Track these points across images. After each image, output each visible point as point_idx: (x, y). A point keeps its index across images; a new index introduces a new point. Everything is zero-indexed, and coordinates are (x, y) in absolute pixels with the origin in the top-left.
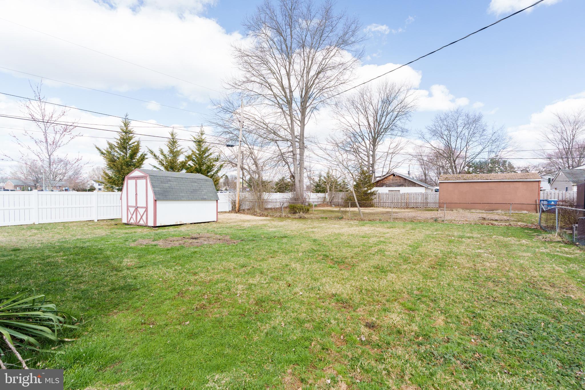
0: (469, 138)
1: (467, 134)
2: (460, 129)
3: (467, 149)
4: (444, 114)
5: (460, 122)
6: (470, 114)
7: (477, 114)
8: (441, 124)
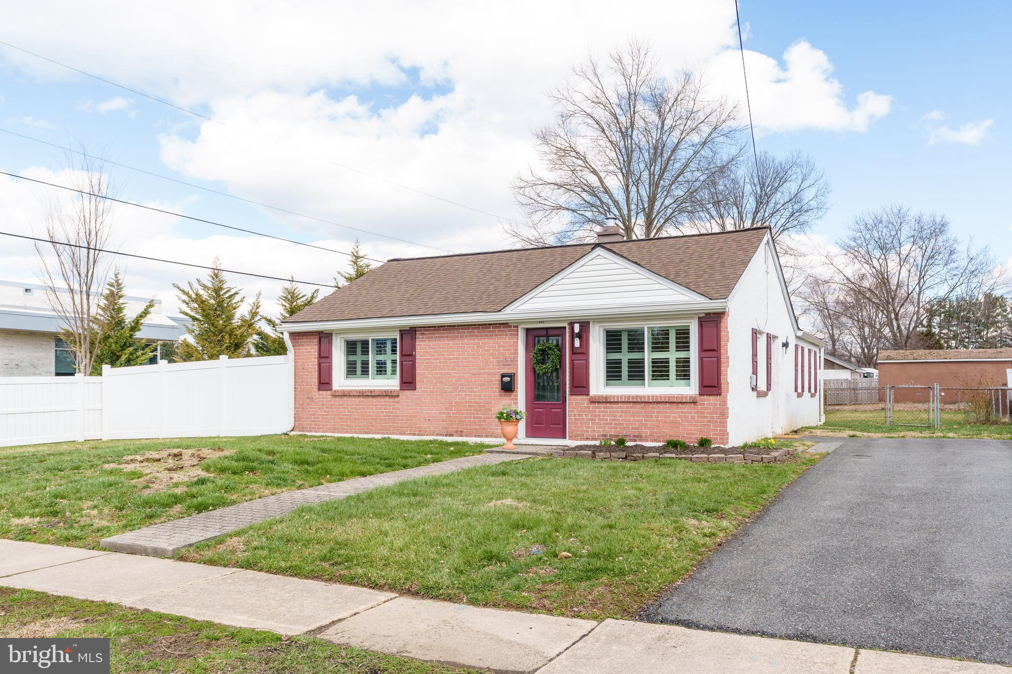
0: (924, 264)
1: (919, 259)
2: (904, 250)
3: (920, 288)
4: (873, 216)
5: (905, 233)
6: (924, 219)
7: (938, 219)
8: (868, 236)
